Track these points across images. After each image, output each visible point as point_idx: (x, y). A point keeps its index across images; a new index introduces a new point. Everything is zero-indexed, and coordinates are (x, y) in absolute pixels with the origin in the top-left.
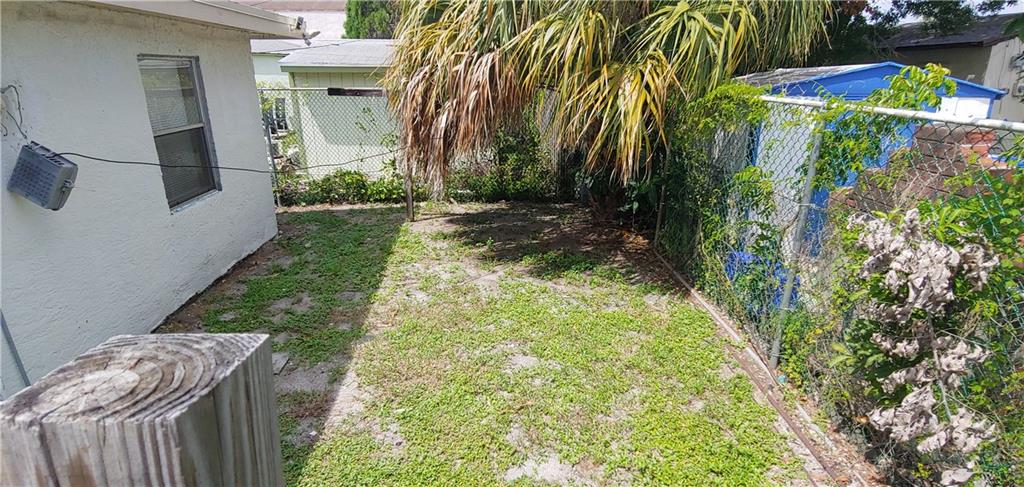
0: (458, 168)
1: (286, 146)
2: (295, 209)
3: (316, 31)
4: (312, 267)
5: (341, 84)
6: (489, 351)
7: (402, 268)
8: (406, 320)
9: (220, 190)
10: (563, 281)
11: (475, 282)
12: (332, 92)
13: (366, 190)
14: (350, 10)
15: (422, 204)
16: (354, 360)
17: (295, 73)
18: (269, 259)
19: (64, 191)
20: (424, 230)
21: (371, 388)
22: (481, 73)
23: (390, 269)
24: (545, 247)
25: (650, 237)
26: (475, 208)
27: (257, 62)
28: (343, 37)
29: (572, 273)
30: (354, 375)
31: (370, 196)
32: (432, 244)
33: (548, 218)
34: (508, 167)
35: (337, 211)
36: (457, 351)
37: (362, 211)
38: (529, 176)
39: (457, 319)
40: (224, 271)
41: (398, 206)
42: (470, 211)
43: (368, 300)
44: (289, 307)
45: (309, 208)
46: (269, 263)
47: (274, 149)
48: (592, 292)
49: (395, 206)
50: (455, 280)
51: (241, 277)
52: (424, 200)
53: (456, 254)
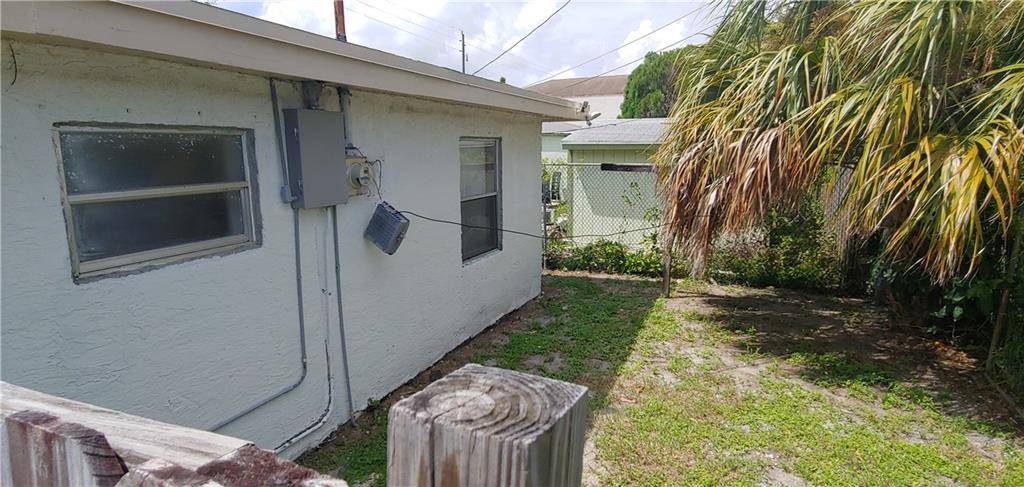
0: (723, 247)
1: (557, 214)
2: (558, 273)
3: (597, 113)
4: (566, 329)
5: (613, 160)
6: (742, 455)
7: (651, 344)
8: (652, 400)
9: (501, 250)
10: (844, 392)
11: (730, 372)
12: (605, 167)
13: (625, 262)
14: (627, 92)
15: (679, 281)
16: (595, 430)
17: (575, 150)
18: (530, 317)
19: (398, 240)
20: (678, 308)
21: (608, 464)
22: (762, 148)
23: (640, 344)
24: (820, 347)
25: (981, 356)
26: (737, 291)
27: (545, 141)
28: (619, 118)
29: (858, 385)
30: (592, 445)
31: (627, 268)
32: (686, 324)
33: (827, 313)
34: (780, 252)
35: (595, 279)
36: (704, 446)
37: (617, 282)
38: (805, 262)
39: (707, 410)
40: (493, 322)
41: (654, 280)
42: (732, 295)
43: (615, 372)
44: (542, 364)
45: (570, 273)
46: (530, 320)
47: (547, 216)
48: (885, 413)
49: (651, 280)
50: (708, 367)
51: (505, 330)
52: (681, 277)
53: (712, 339)
